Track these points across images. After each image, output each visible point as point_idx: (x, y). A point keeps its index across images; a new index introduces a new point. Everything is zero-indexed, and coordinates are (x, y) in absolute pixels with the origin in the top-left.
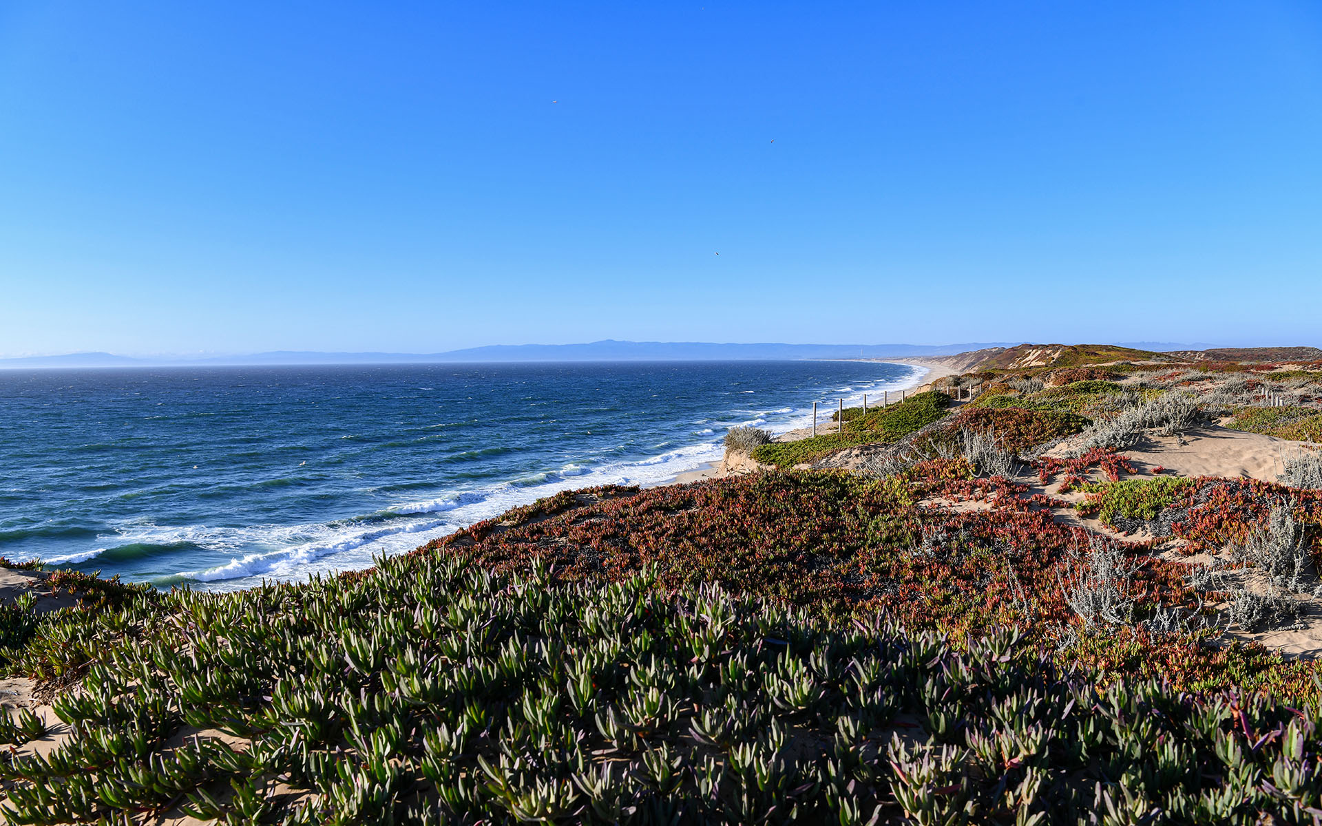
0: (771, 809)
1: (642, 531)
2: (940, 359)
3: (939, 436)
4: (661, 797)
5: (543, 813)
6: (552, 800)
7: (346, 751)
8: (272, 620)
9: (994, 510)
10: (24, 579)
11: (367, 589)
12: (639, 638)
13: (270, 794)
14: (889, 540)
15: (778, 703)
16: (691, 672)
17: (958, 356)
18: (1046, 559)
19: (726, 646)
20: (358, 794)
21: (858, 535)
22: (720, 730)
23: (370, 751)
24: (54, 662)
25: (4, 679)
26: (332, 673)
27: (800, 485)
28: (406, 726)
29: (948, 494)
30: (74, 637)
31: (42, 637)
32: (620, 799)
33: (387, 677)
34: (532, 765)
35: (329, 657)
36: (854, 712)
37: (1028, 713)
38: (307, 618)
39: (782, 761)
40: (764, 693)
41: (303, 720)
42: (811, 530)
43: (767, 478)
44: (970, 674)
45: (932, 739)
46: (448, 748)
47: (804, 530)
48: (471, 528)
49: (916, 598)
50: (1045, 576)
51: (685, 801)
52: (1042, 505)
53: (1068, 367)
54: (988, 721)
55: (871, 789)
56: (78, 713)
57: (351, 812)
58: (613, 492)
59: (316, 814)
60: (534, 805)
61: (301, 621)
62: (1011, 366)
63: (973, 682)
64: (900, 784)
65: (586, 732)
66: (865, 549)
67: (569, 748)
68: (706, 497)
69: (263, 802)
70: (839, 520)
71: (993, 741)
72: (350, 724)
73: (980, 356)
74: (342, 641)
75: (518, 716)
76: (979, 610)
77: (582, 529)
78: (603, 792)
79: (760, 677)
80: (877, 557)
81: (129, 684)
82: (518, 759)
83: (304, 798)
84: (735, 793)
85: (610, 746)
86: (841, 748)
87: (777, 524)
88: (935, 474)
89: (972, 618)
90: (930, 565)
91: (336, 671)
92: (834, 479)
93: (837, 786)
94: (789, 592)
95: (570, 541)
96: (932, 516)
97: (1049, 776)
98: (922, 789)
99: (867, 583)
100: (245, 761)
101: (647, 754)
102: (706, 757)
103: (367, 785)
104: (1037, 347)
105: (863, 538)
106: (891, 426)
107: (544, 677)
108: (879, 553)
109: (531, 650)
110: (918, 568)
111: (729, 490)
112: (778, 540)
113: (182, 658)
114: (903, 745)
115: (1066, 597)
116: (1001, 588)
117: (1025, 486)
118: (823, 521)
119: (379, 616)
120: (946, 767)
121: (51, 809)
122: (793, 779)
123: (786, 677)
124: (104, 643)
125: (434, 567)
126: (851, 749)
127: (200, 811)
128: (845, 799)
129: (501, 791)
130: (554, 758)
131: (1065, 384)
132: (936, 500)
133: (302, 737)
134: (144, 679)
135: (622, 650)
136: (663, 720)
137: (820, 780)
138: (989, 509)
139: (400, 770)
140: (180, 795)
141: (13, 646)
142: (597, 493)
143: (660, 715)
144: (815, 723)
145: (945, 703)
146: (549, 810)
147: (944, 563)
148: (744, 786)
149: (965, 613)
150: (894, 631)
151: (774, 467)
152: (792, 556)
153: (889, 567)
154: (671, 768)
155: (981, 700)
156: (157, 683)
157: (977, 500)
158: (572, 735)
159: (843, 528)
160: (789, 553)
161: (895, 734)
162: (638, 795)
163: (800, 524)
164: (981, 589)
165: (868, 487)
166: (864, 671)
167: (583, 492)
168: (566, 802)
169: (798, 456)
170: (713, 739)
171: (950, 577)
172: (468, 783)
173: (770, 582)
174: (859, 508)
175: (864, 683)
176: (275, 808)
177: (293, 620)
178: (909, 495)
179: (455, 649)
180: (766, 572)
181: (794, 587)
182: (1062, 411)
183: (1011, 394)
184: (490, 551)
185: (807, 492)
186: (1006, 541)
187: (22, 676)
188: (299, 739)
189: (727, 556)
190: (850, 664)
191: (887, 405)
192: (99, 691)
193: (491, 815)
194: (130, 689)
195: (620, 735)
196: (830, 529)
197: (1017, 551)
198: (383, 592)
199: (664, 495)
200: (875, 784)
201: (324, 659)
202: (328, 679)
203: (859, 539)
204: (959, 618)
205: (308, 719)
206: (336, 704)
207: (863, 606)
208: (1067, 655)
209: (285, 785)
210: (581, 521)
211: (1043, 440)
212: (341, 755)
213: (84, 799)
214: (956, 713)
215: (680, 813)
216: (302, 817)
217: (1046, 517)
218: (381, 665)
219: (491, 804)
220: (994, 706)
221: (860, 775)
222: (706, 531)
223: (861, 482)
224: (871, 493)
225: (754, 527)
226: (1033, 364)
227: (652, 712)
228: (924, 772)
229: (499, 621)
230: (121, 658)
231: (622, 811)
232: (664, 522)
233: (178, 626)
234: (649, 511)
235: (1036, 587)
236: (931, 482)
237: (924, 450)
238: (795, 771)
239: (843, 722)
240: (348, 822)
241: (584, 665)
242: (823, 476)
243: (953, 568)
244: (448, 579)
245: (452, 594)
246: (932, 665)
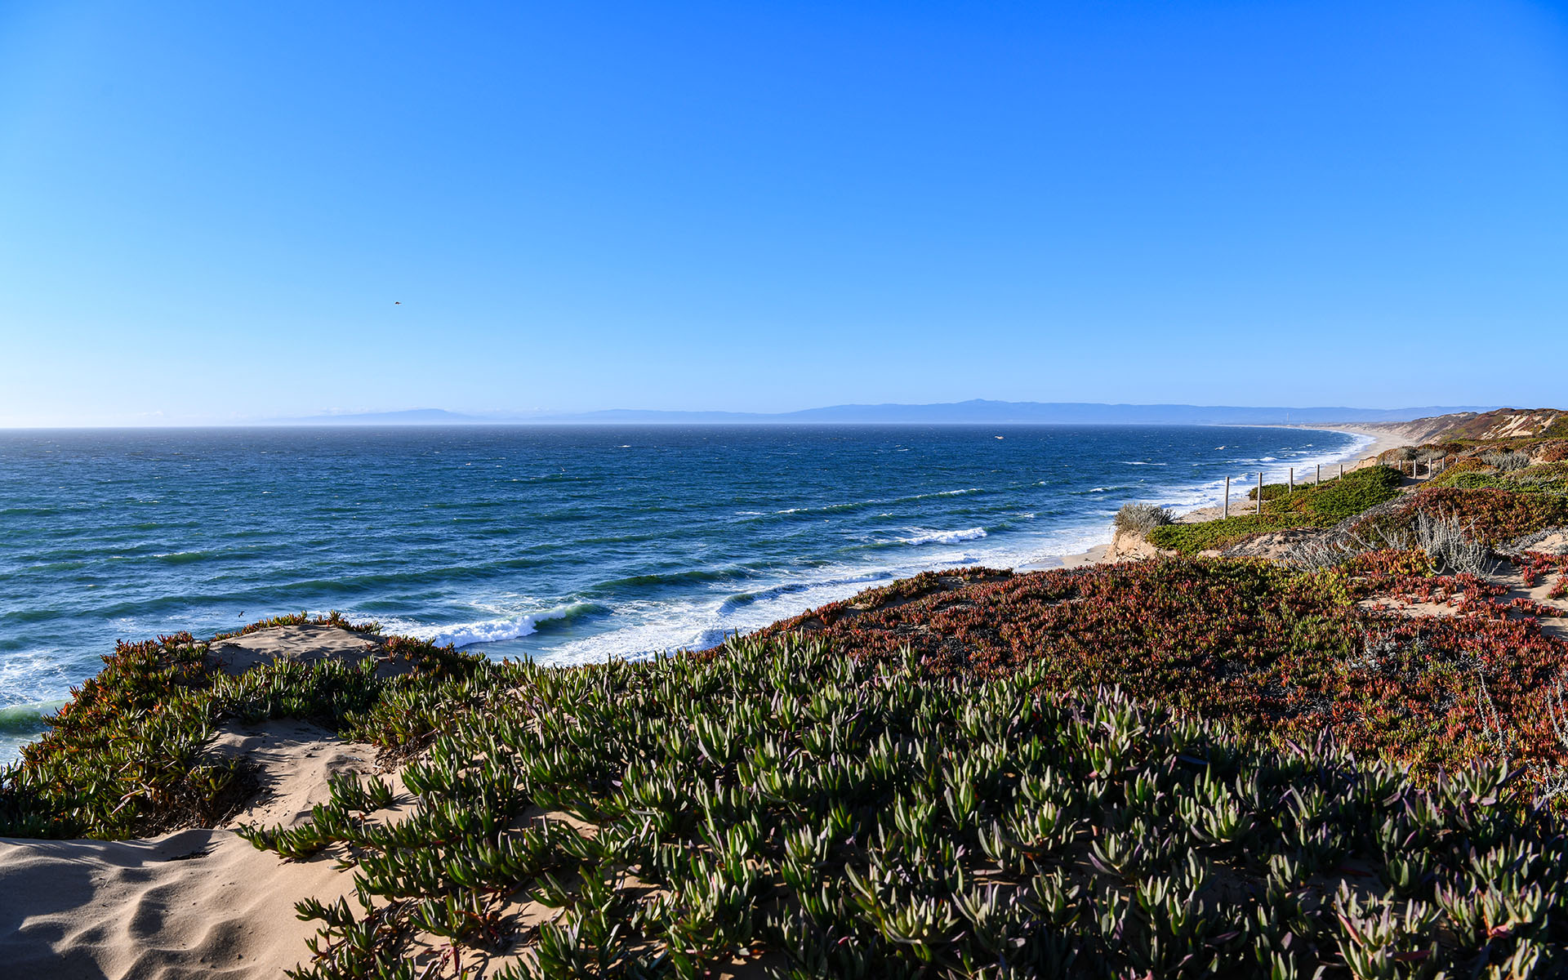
0: (1186, 958)
1: (1016, 623)
2: (1389, 427)
3: (1387, 521)
4: (1054, 931)
5: (919, 935)
6: (929, 920)
7: (700, 847)
8: (620, 700)
9: (1460, 616)
10: (362, 643)
11: (720, 672)
12: (1028, 745)
13: (619, 886)
14: (1320, 647)
15: (1196, 832)
16: (1090, 788)
17: (1414, 422)
18: (1529, 681)
19: (1131, 761)
20: (714, 896)
21: (1281, 639)
22: (1126, 859)
23: (726, 849)
24: (397, 729)
25: (348, 744)
26: (685, 761)
27: (1209, 575)
28: (766, 822)
29: (1398, 593)
30: (417, 706)
31: (386, 704)
32: (1007, 929)
33: (745, 769)
34: (905, 880)
35: (683, 743)
36: (1292, 851)
37: (1519, 871)
38: (656, 699)
39: (1201, 902)
40: (1178, 820)
41: (655, 809)
42: (1221, 630)
43: (1167, 566)
44: (1441, 817)
45: (1391, 893)
46: (812, 853)
47: (1212, 629)
48: (820, 610)
49: (1353, 720)
50: (1528, 702)
51: (1081, 938)
52: (1526, 613)
53: (1563, 439)
54: (1466, 877)
55: (1311, 946)
56: (426, 785)
57: (708, 914)
58: (982, 575)
59: (668, 912)
60: (910, 924)
61: (649, 702)
62: (1485, 436)
63: (1444, 827)
64: (1351, 943)
65: (966, 848)
66: (1288, 655)
67: (947, 864)
68: (1093, 585)
69: (612, 894)
70: (1257, 620)
71: (1473, 902)
72: (704, 817)
73: (1443, 422)
74: (694, 727)
75: (890, 825)
76: (1437, 740)
77: (946, 616)
78: (988, 918)
79: (1173, 802)
80: (1305, 667)
81: (475, 758)
82: (890, 872)
83: (654, 893)
84: (1143, 934)
85: (994, 866)
86: (1275, 893)
87: (1179, 621)
88: (1383, 568)
89: (1427, 749)
90: (1373, 680)
91: (690, 759)
92: (1252, 570)
93: (1270, 939)
94: (1192, 702)
95: (932, 630)
96: (1377, 620)
97: (1548, 952)
98: (1379, 952)
99: (1290, 697)
100: (594, 849)
101: (1038, 879)
102: (1108, 889)
103: (723, 887)
104: (1521, 412)
105: (1287, 643)
106: (1324, 507)
107: (918, 782)
108: (1307, 662)
109: (903, 751)
110: (1357, 683)
111: (1121, 578)
112: (1180, 641)
113: (528, 733)
114: (1355, 896)
115: (1557, 729)
116: (1467, 714)
117: (1503, 587)
118: (1236, 620)
119: (734, 702)
120: (1411, 928)
121: (400, 880)
122: (1215, 926)
123: (1205, 801)
124: (448, 713)
125: (791, 652)
126: (1287, 895)
127: (547, 898)
128: (1279, 956)
129: (870, 906)
130: (930, 874)
131: (1560, 459)
132: (1383, 601)
133: (653, 827)
134: (490, 754)
135: (1008, 759)
136: (1057, 841)
137: (1247, 929)
138: (1453, 614)
139: (759, 872)
140: (527, 878)
141: (357, 711)
142: (963, 576)
143: (1054, 837)
144: (1241, 860)
145: (1407, 850)
146: (925, 932)
147: (1392, 679)
148: (1153, 927)
149: (1418, 742)
150: (1339, 758)
151: (1174, 552)
152: (1196, 660)
153: (1320, 680)
154: (1067, 898)
155: (1456, 851)
156: (503, 758)
157: (1438, 603)
158: (951, 850)
159: (1262, 629)
160: (1193, 656)
161: (1343, 882)
162: (1027, 926)
163: (1207, 622)
164: (1439, 714)
165: (1295, 580)
166: (1305, 804)
167: (947, 574)
168: (944, 925)
169: (1205, 540)
170: (1117, 868)
171: (1399, 696)
172: (833, 894)
173: (1169, 689)
174: (1283, 606)
175: (1304, 818)
176: (625, 902)
177: (641, 701)
178: (1347, 593)
179: (819, 743)
180: (1164, 677)
181: (1199, 697)
182: (1555, 494)
183: (1485, 471)
184: (841, 636)
185: (1218, 585)
186: (1475, 655)
187: (366, 742)
188: (649, 831)
189: (1117, 656)
190: (1286, 794)
191: (1319, 482)
192: (446, 763)
193: (857, 932)
194: (476, 763)
195: (1006, 854)
196: (1245, 631)
197: (1490, 668)
198: (738, 675)
199: (1042, 581)
200: (1317, 941)
201: (677, 745)
202: (681, 767)
203: (1282, 643)
204: (1409, 747)
205: (660, 809)
206: (689, 794)
207: (1285, 726)
208: (1556, 804)
209: (634, 877)
210: (944, 608)
211: (1528, 530)
212: (695, 850)
213: (431, 873)
214: (1423, 862)
215: (1076, 951)
216: (653, 914)
217: (1531, 627)
218: (738, 756)
219: (857, 920)
220: (1474, 859)
221: (1297, 928)
222: (1092, 625)
223: (1285, 574)
224: (1298, 589)
225: (1151, 624)
226: (1516, 433)
227: (1046, 831)
228: (1383, 930)
229: (866, 716)
230: (466, 730)
231: (1008, 942)
232: (1042, 613)
233: (521, 700)
234: (1024, 598)
235: (1515, 716)
236: (1376, 578)
237: (1367, 537)
238: (1216, 917)
239: (1277, 861)
240: (704, 924)
241: (964, 771)
242: (1237, 566)
243: (1403, 685)
244: (806, 665)
245: (813, 683)
246: (1391, 802)
